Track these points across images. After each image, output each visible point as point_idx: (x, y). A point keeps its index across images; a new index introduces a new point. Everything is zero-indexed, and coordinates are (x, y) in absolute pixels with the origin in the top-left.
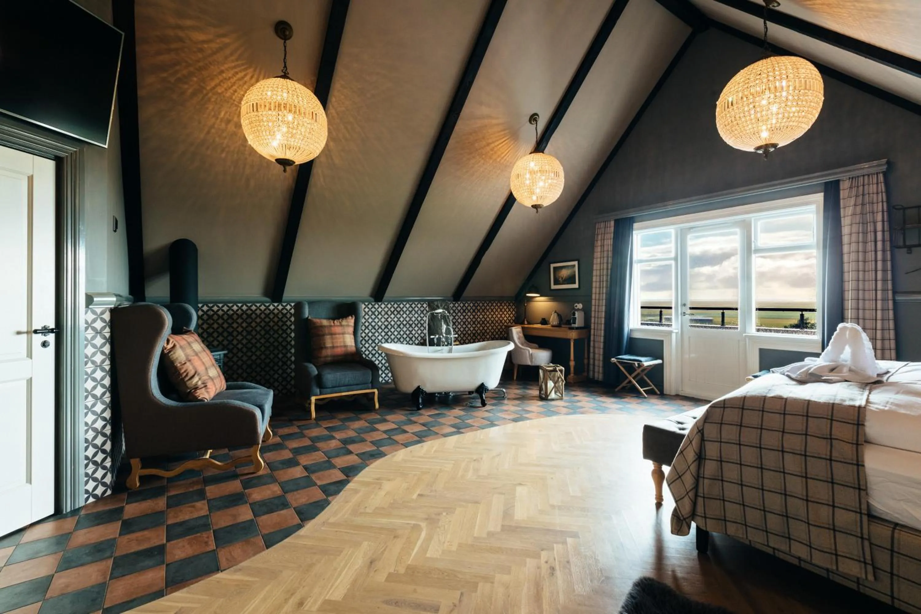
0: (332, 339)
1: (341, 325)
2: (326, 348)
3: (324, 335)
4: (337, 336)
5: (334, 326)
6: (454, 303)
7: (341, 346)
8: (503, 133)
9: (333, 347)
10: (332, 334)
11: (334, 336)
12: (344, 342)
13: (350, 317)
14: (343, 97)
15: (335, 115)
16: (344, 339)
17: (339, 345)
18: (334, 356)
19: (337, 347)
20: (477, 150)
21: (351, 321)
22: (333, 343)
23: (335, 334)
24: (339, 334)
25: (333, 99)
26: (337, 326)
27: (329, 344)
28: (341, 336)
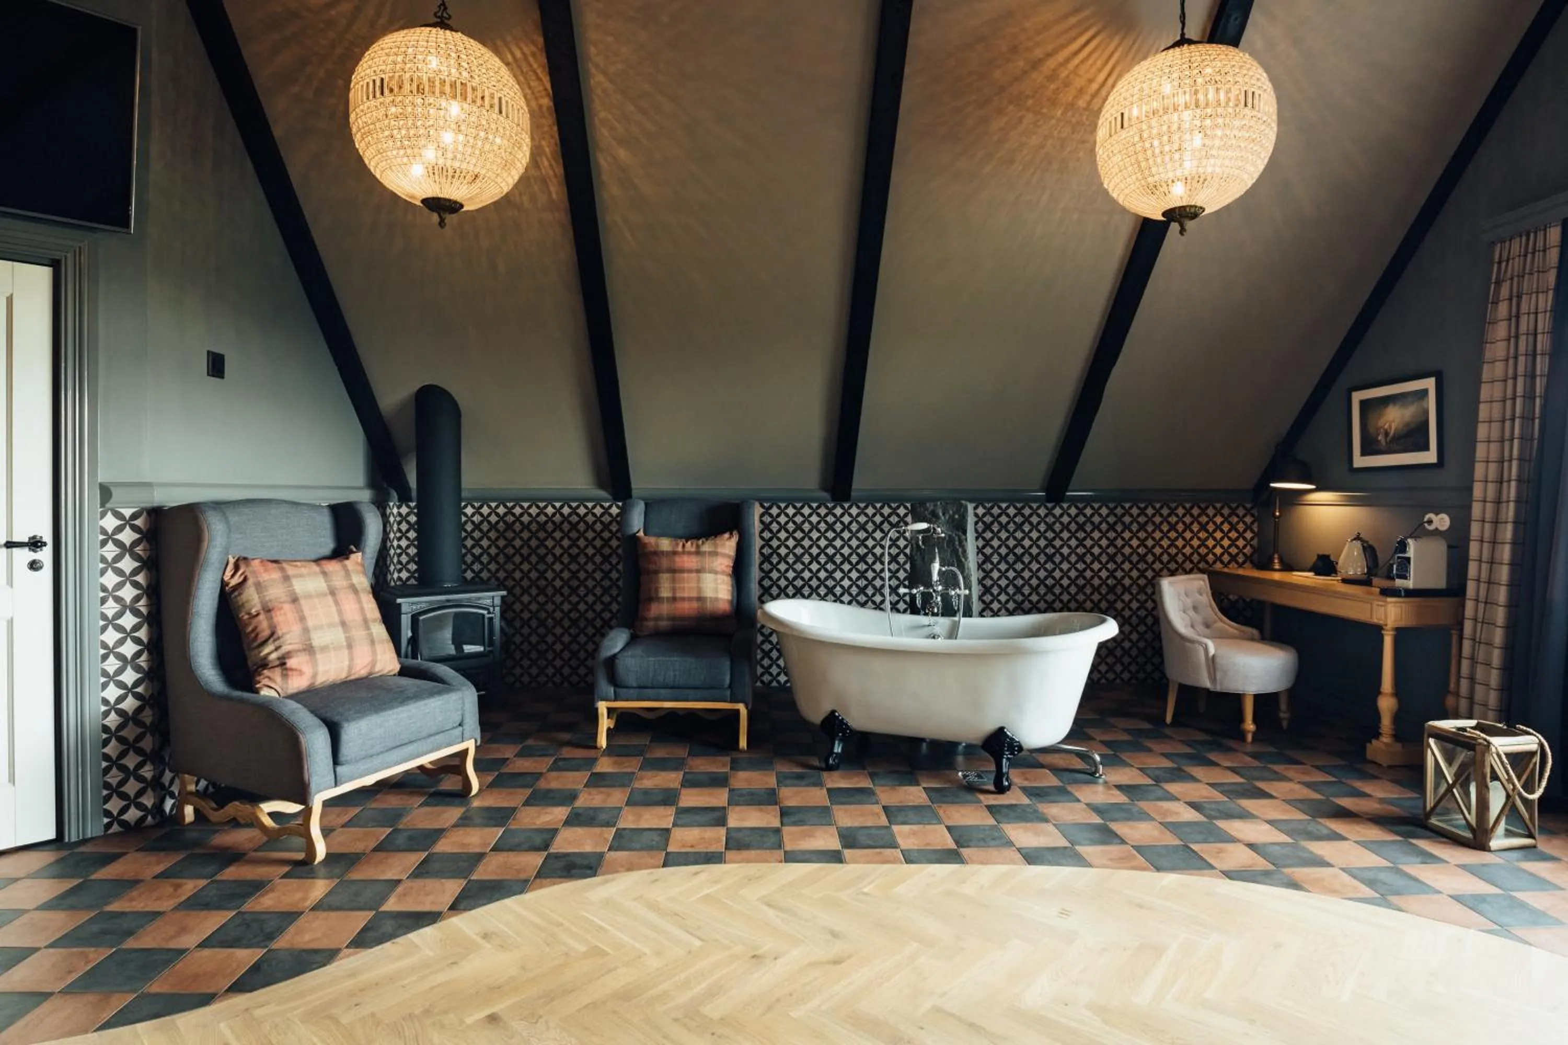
0: (674, 581)
1: (698, 553)
2: (659, 600)
3: (657, 572)
4: (685, 575)
5: (684, 552)
6: (1049, 505)
7: (690, 599)
8: (1073, 20)
9: (674, 599)
10: (673, 571)
11: (677, 575)
12: (699, 589)
13: (727, 535)
14: (610, 39)
15: (608, 85)
16: (699, 581)
17: (686, 595)
18: (673, 618)
19: (683, 599)
20: (1002, 89)
21: (728, 545)
22: (674, 590)
23: (682, 571)
24: (690, 571)
25: (593, 51)
26: (689, 553)
27: (665, 593)
28: (694, 575)
